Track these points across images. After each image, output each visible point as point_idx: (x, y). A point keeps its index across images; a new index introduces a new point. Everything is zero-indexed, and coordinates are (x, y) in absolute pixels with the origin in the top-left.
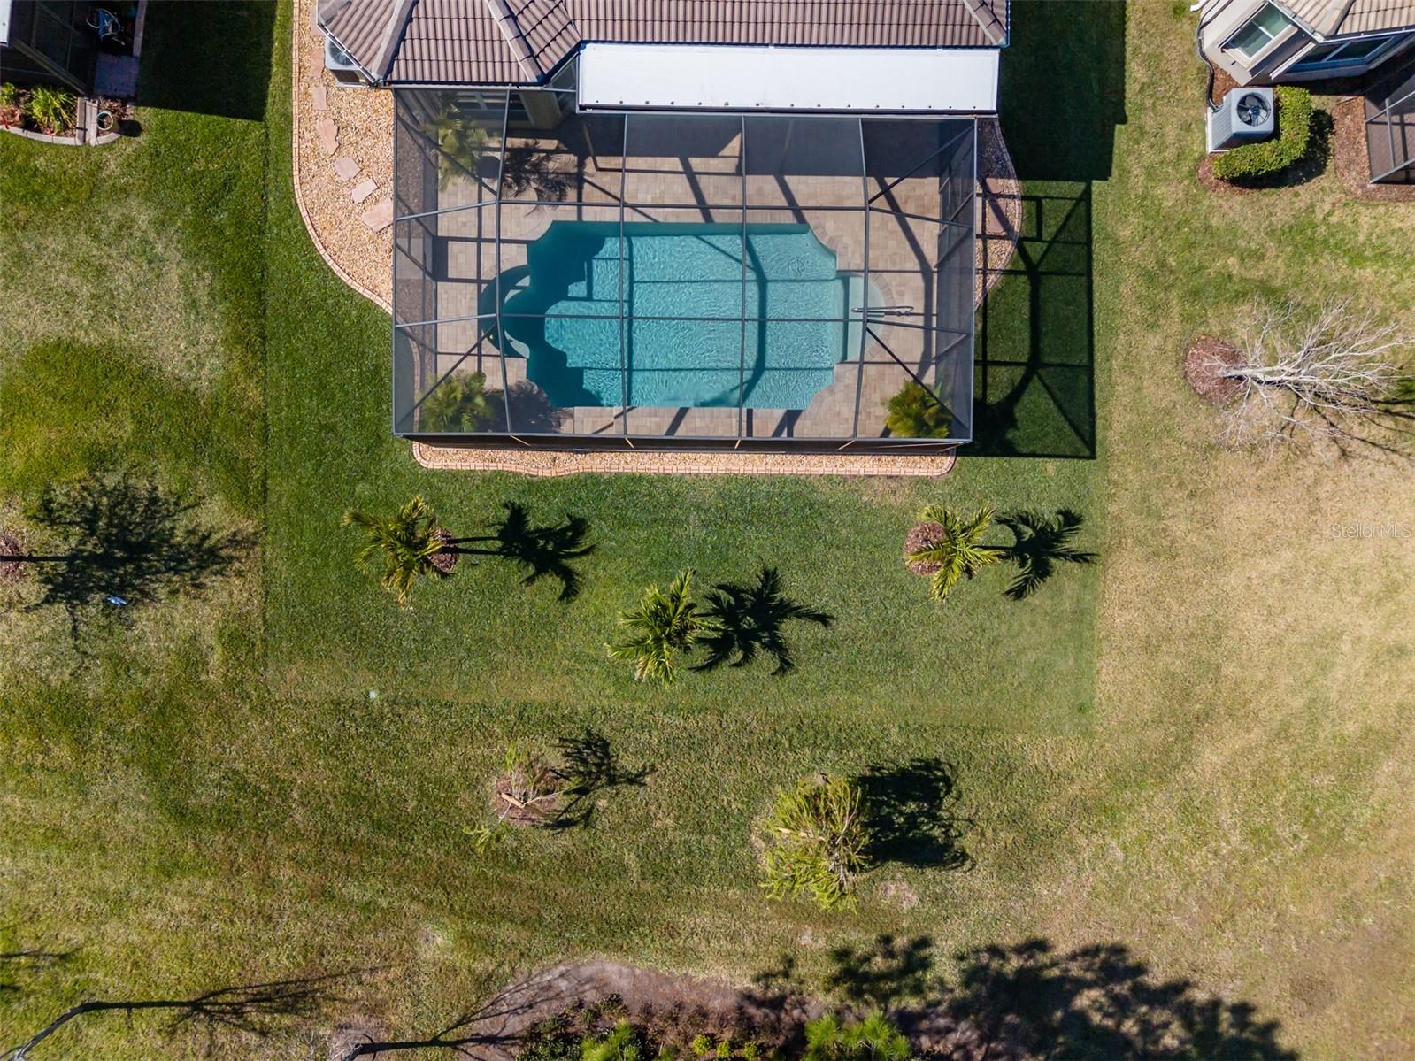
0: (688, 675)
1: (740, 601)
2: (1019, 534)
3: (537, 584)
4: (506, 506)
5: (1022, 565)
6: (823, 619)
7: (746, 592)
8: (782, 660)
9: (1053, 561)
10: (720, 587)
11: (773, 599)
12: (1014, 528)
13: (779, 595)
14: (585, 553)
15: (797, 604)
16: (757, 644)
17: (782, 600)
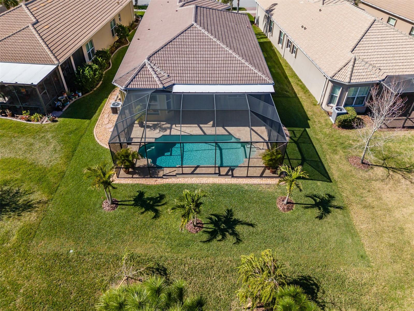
0: (201, 244)
1: (220, 219)
2: (315, 200)
3: (145, 214)
4: (138, 192)
5: (320, 209)
6: (252, 225)
7: (222, 216)
8: (237, 239)
9: (330, 208)
10: (212, 215)
11: (232, 218)
12: (313, 198)
13: (234, 218)
14: (163, 204)
15: (241, 220)
16: (227, 233)
17: (235, 219)
